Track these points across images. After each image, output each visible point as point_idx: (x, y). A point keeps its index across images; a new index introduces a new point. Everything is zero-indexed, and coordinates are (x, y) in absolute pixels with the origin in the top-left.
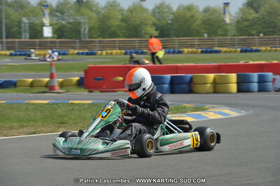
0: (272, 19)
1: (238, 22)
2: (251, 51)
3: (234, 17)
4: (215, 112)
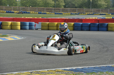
0: (35, 1)
1: (21, 1)
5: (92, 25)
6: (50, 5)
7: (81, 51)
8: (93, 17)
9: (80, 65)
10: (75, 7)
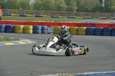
0: (48, 4)
1: (34, 4)
2: (39, 17)
3: (33, 2)
4: (23, 41)
5: (105, 29)
6: (63, 9)
7: (79, 53)
10: (88, 11)
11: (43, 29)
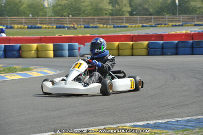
0: (77, 5)
1: (54, 6)
2: (63, 27)
3: (51, 3)
4: (37, 72)
5: (181, 44)
6: (104, 12)
8: (183, 30)
9: (162, 117)
10: (149, 13)
11: (71, 49)
